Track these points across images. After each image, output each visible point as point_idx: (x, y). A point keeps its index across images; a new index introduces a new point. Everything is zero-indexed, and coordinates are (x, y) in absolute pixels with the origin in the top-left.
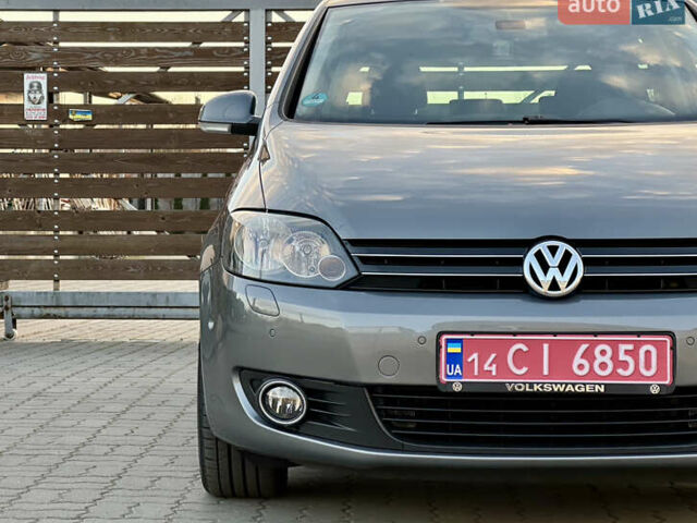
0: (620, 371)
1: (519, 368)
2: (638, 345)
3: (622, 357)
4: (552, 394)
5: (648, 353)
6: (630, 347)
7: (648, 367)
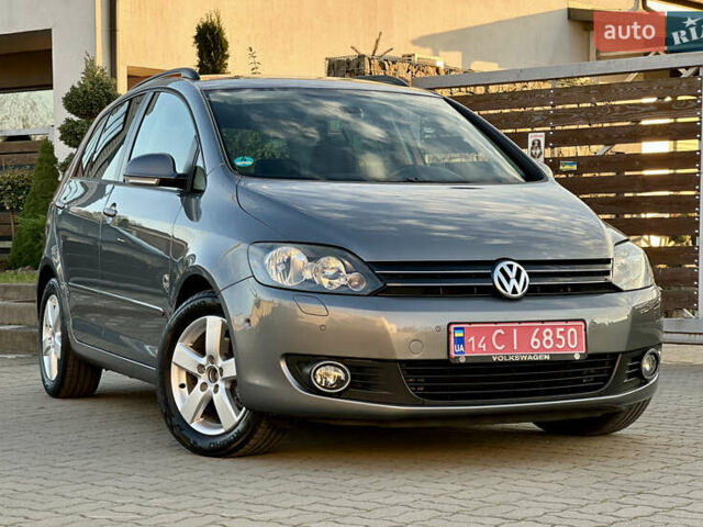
0: (558, 346)
1: (500, 345)
2: (566, 328)
4: (520, 362)
5: (572, 333)
6: (562, 330)
7: (573, 343)
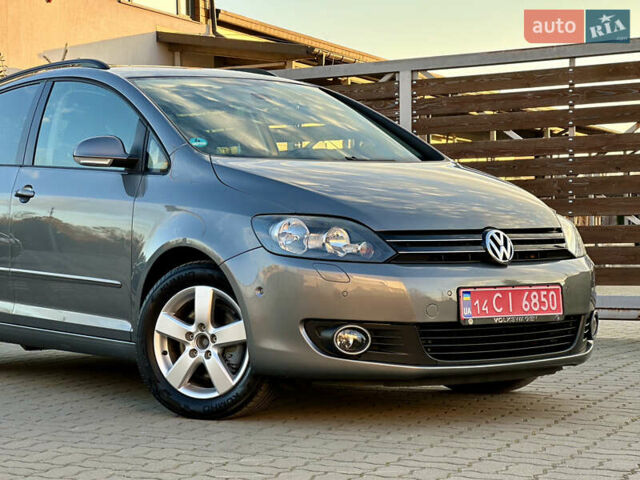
3: (543, 299)
